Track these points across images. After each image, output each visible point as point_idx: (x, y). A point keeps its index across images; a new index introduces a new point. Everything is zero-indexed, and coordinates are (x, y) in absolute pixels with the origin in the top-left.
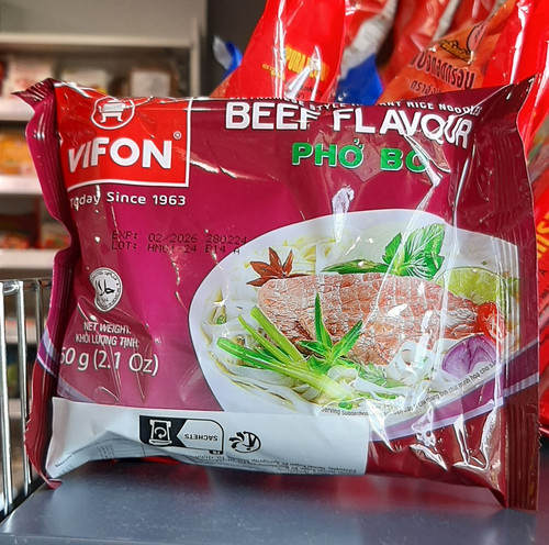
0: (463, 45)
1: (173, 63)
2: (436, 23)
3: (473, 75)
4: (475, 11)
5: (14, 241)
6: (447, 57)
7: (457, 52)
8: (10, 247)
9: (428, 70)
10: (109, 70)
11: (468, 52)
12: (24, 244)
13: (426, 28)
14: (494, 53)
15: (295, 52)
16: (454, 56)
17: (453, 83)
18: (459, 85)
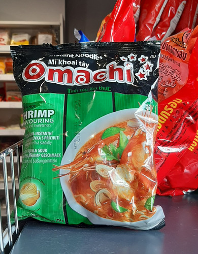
0: (181, 40)
2: (155, 20)
3: (186, 54)
6: (175, 45)
7: (179, 43)
9: (167, 50)
11: (183, 43)
13: (150, 22)
14: (195, 45)
16: (178, 45)
17: (178, 56)
18: (180, 58)
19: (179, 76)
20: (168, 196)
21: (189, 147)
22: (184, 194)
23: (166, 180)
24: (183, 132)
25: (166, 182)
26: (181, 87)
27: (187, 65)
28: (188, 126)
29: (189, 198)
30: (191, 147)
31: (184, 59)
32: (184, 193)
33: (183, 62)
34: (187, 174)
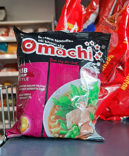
0: (114, 19)
1: (48, 26)
2: (109, 13)
3: (116, 26)
4: (118, 10)
5: (13, 70)
6: (109, 22)
8: (12, 71)
9: (105, 26)
10: (33, 29)
11: (115, 21)
12: (15, 70)
13: (106, 15)
15: (70, 24)
16: (111, 22)
17: (111, 29)
18: (113, 29)
19: (112, 41)
20: (110, 120)
21: (121, 86)
22: (121, 120)
23: (108, 110)
24: (116, 77)
25: (108, 111)
26: (114, 48)
27: (117, 34)
28: (119, 72)
29: (125, 122)
30: (122, 86)
31: (115, 30)
32: (122, 118)
33: (114, 32)
34: (122, 105)
